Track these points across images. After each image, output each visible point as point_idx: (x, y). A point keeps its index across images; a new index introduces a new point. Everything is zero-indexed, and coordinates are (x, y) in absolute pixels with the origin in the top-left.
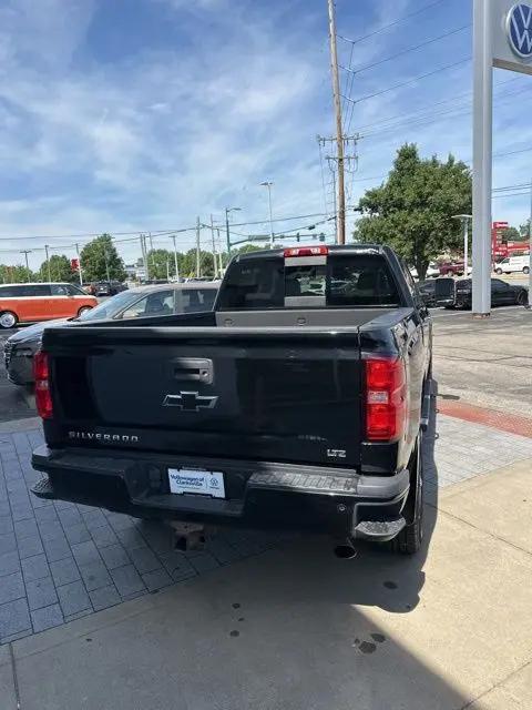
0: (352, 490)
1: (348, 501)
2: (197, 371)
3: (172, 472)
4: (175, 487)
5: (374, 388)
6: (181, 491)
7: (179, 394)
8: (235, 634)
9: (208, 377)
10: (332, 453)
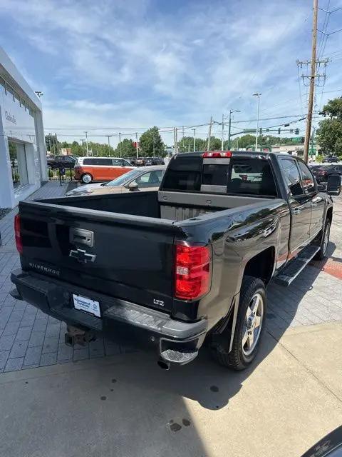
0: (159, 329)
1: (157, 335)
2: (85, 238)
3: (75, 296)
4: (77, 306)
5: (182, 265)
6: (79, 308)
7: (76, 250)
8: (103, 398)
9: (90, 242)
10: (157, 302)
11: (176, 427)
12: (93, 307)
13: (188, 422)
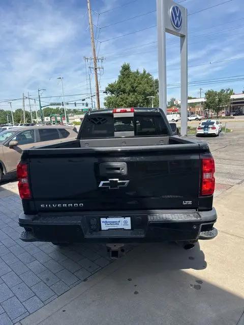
0: (199, 219)
1: (197, 223)
2: (118, 169)
3: (102, 220)
4: (104, 227)
5: (206, 172)
6: (107, 228)
8: (136, 293)
9: (124, 171)
10: (185, 203)
11: (198, 287)
12: (124, 223)
13: (200, 281)
